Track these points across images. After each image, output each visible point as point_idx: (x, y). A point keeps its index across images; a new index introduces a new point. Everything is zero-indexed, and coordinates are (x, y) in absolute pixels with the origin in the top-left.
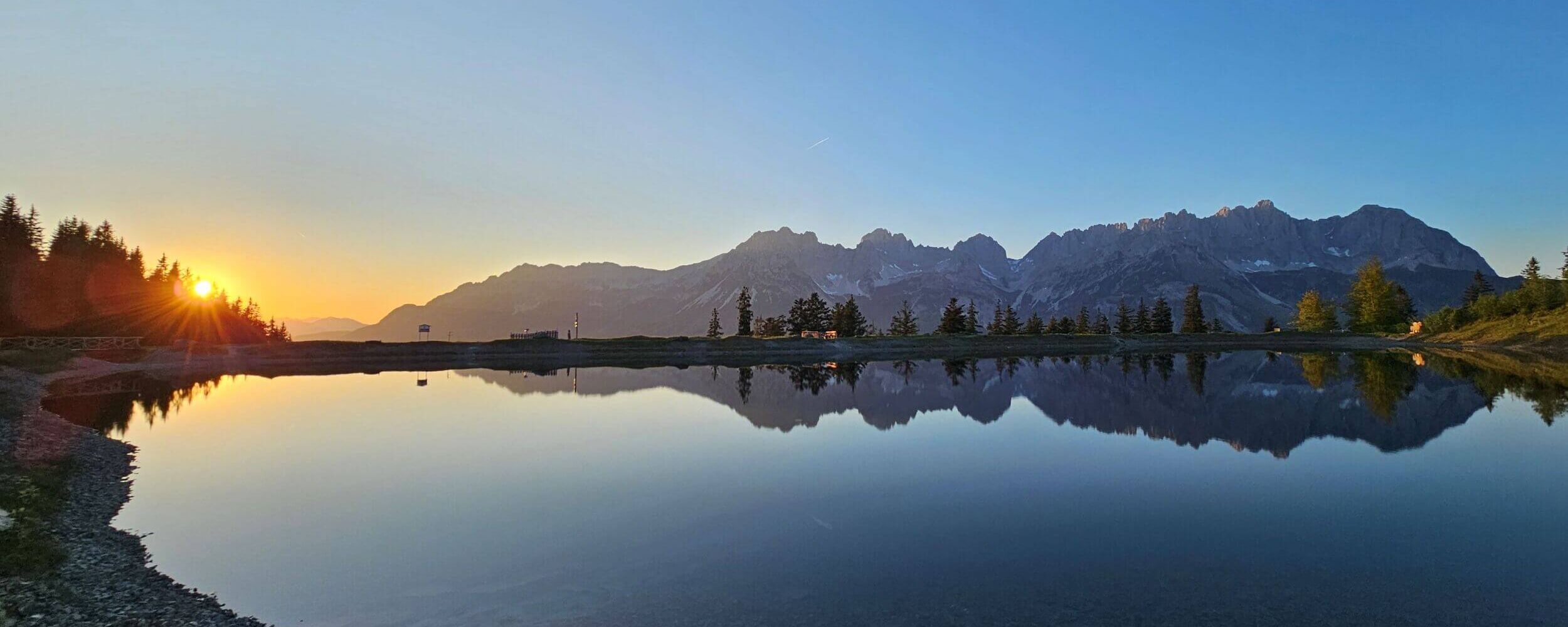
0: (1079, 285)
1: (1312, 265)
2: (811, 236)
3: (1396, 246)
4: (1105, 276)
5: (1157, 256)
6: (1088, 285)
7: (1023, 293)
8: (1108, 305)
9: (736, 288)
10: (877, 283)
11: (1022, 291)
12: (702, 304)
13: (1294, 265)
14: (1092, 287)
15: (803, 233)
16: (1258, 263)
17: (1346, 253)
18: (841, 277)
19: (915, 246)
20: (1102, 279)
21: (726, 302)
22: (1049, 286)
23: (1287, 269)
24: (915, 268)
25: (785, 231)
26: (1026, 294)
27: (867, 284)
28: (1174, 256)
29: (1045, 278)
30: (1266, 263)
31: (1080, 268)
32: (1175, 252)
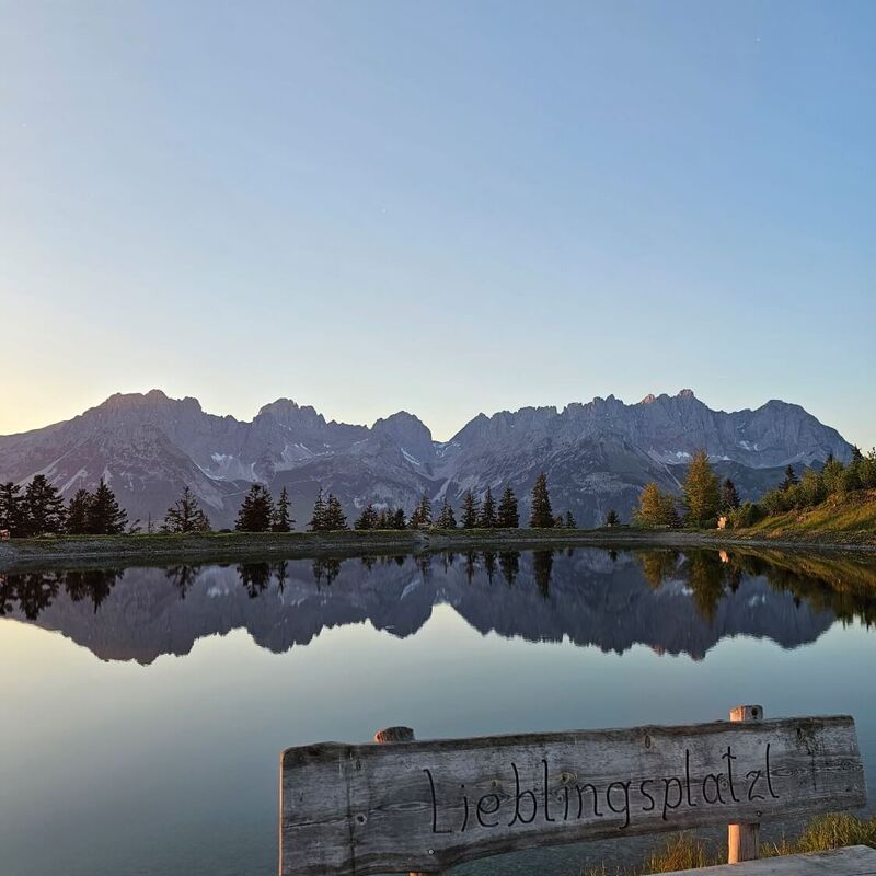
0: (508, 473)
1: (726, 458)
2: (192, 403)
3: (796, 442)
4: (534, 464)
5: (586, 444)
6: (516, 474)
7: (449, 481)
9: (80, 468)
10: (278, 467)
11: (446, 480)
13: (711, 458)
14: (520, 476)
15: (182, 399)
16: (679, 454)
17: (755, 447)
18: (231, 457)
19: (327, 422)
20: (530, 467)
21: (64, 488)
22: (476, 475)
24: (326, 449)
25: (157, 395)
26: (451, 482)
27: (267, 468)
28: (601, 444)
29: (472, 465)
30: (686, 455)
31: (508, 454)
32: (602, 440)
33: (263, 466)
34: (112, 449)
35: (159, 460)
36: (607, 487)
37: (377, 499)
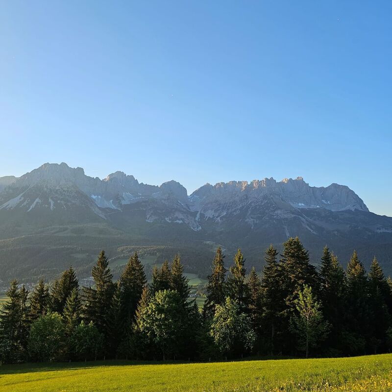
0: (228, 209)
1: (318, 207)
2: (80, 170)
3: (346, 201)
4: (241, 206)
6: (233, 210)
7: (199, 213)
8: (252, 220)
9: (36, 198)
10: (123, 202)
11: (198, 212)
12: (11, 207)
13: (312, 206)
14: (235, 211)
15: (76, 168)
16: (300, 204)
17: (329, 202)
18: (100, 197)
19: (139, 183)
20: (239, 207)
21: (31, 207)
22: (212, 210)
23: (311, 208)
24: (140, 196)
25: (64, 165)
26: (201, 213)
27: (119, 202)
28: (272, 198)
29: (209, 205)
30: (303, 204)
31: (227, 202)
32: (272, 196)
33: (118, 202)
34: (50, 189)
35: (76, 195)
36: (286, 216)
37: (177, 218)
